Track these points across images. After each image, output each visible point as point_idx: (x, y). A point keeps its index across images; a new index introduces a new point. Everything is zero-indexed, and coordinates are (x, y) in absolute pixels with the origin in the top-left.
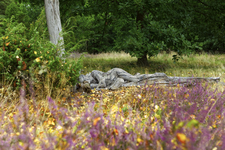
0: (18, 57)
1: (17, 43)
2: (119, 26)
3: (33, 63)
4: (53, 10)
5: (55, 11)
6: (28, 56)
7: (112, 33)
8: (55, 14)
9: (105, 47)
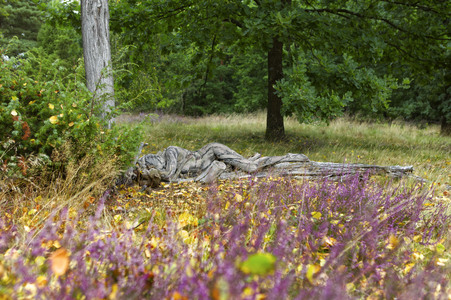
0: (14, 113)
1: (16, 88)
2: (245, 68)
3: (44, 124)
4: (96, 28)
5: (99, 30)
6: (37, 111)
7: (231, 81)
8: (100, 35)
9: (216, 104)
